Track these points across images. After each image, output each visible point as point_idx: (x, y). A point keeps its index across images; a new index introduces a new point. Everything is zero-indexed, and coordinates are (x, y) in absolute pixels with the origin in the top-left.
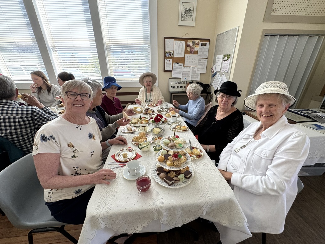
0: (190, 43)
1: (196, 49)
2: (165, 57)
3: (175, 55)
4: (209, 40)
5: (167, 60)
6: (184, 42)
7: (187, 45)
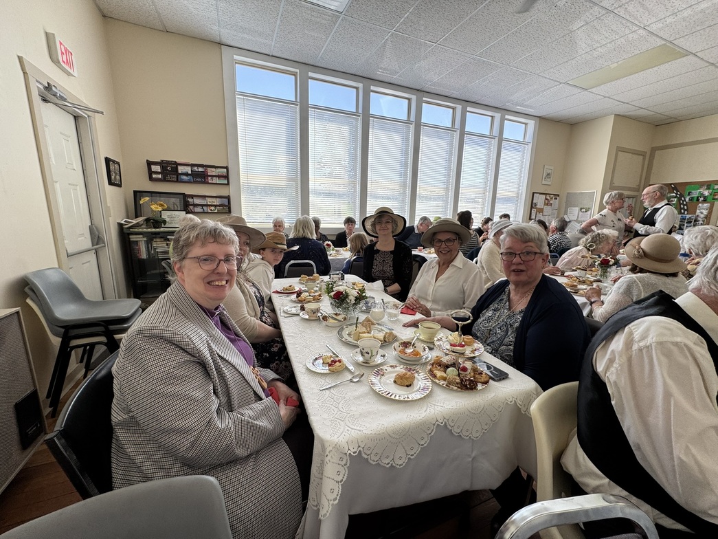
0: (548, 198)
1: (551, 202)
2: (532, 207)
3: (538, 207)
4: (558, 195)
5: (533, 210)
6: (544, 196)
7: (546, 199)
